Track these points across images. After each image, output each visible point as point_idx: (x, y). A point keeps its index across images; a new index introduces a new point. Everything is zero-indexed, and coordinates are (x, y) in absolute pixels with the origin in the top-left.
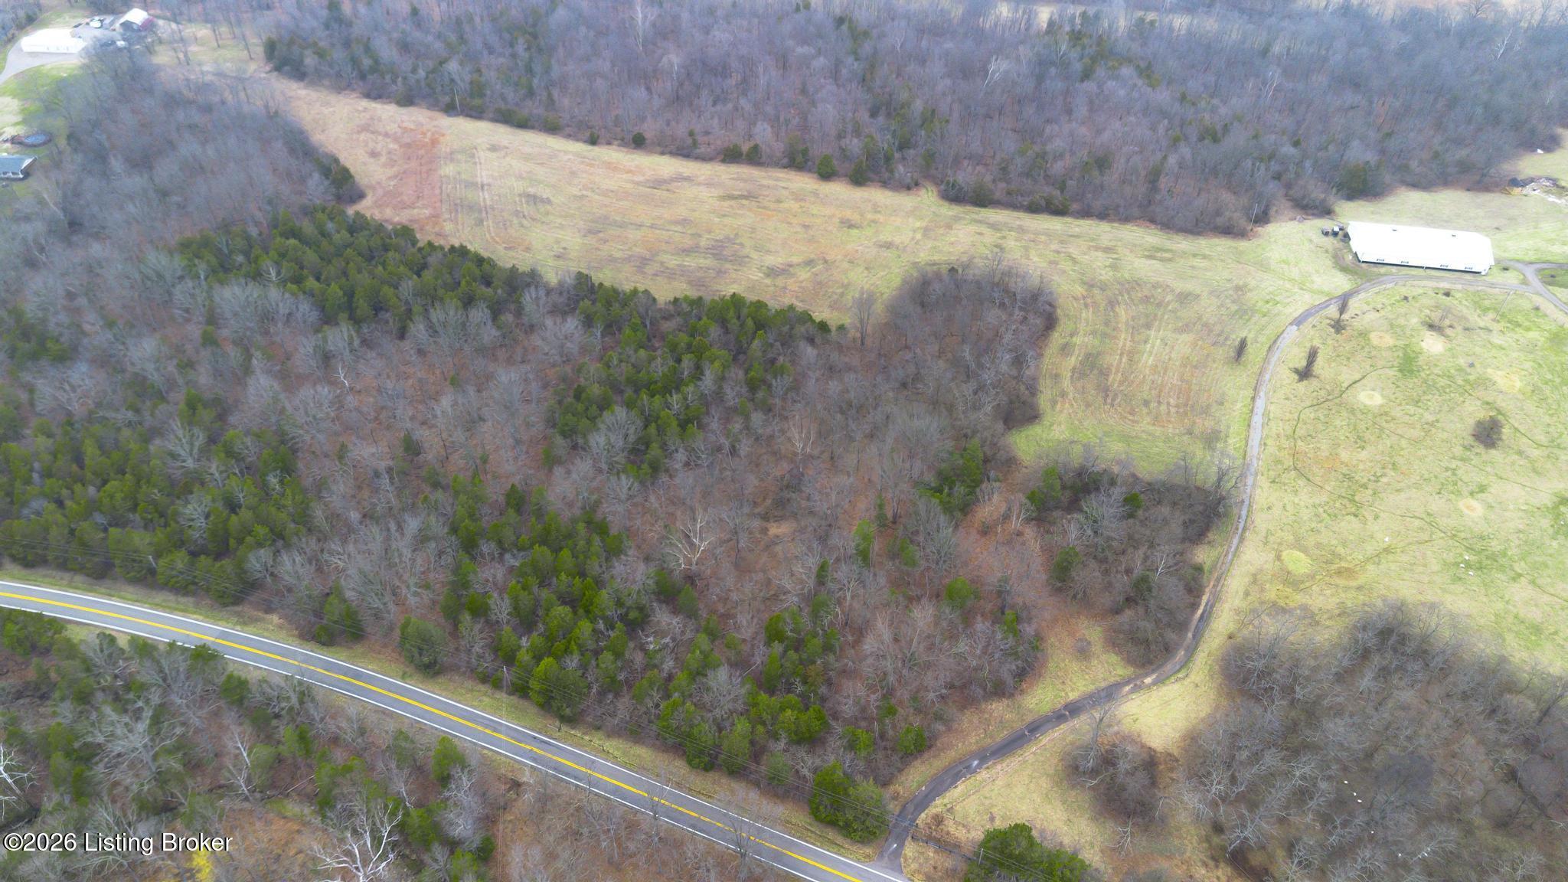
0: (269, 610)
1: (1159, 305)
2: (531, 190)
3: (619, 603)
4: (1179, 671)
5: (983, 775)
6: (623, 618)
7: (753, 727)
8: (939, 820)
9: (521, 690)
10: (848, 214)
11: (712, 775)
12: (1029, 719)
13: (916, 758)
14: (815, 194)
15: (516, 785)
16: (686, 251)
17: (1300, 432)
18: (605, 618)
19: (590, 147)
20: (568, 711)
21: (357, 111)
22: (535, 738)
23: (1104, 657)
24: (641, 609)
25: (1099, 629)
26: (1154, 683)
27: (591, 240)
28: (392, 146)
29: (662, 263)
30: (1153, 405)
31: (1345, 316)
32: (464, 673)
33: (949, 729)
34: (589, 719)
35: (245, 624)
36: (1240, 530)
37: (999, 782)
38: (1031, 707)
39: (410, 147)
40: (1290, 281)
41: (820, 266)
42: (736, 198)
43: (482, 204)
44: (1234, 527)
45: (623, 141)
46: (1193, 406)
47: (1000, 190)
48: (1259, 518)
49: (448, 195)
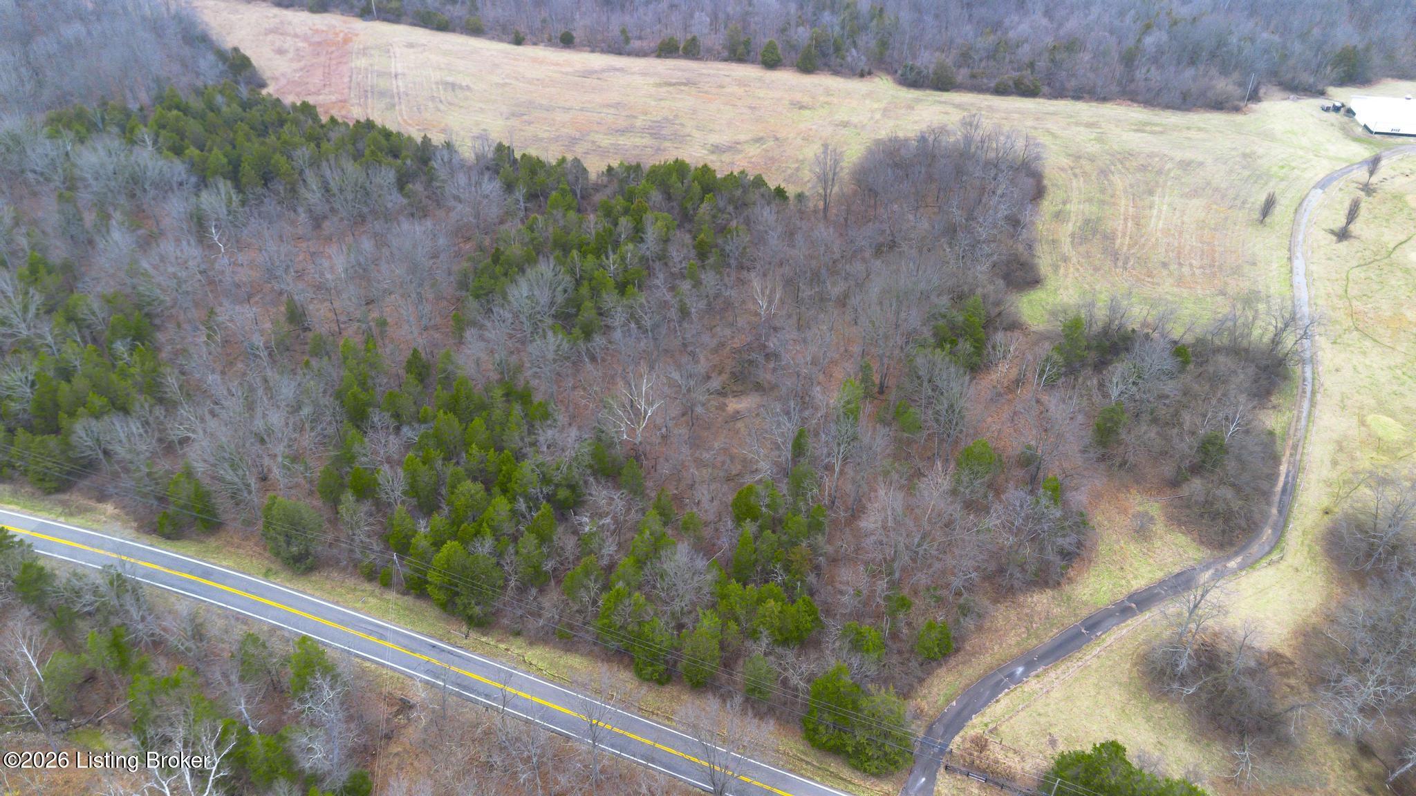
0: (102, 497)
1: (1159, 172)
2: (450, 79)
3: (545, 479)
4: (1270, 552)
5: (1032, 685)
6: (549, 498)
7: (724, 625)
8: (980, 744)
9: (417, 588)
10: (798, 97)
11: (670, 690)
12: (1084, 613)
13: (940, 665)
14: (760, 80)
15: (405, 706)
16: (622, 132)
17: (1354, 291)
18: (528, 498)
19: (516, 47)
20: (477, 610)
21: (267, 17)
22: (434, 646)
23: (1168, 537)
24: (572, 487)
25: (1156, 505)
26: (1242, 567)
27: (514, 122)
28: (301, 44)
29: (593, 142)
30: (1173, 267)
31: (1374, 179)
32: (344, 569)
33: (980, 629)
34: (505, 621)
35: (71, 515)
36: (1308, 394)
37: (1055, 694)
38: (1084, 598)
39: (320, 45)
40: (1301, 148)
41: (771, 143)
42: (674, 85)
43: (395, 91)
44: (1300, 390)
45: (550, 42)
46: (1220, 267)
47: (962, 75)
48: (1328, 381)
49: (358, 84)
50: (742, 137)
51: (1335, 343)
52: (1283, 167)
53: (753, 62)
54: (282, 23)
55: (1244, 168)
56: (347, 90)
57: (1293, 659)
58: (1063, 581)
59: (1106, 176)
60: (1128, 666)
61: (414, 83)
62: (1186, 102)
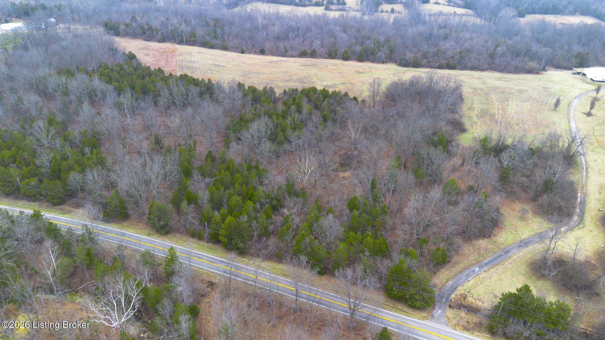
0: (78, 207)
1: (510, 94)
2: (217, 63)
3: (267, 197)
4: (578, 225)
5: (483, 275)
7: (349, 248)
8: (464, 296)
9: (214, 238)
10: (358, 69)
11: (325, 277)
12: (502, 247)
13: (442, 267)
14: (342, 64)
15: (211, 284)
18: (260, 203)
19: (242, 54)
21: (141, 44)
22: (222, 261)
23: (534, 219)
24: (278, 200)
25: (528, 207)
26: (567, 230)
30: (521, 125)
31: (599, 96)
32: (182, 232)
33: (458, 254)
34: (253, 252)
35: (65, 214)
36: (585, 169)
37: (494, 278)
38: (501, 242)
39: (163, 53)
40: (567, 86)
41: (348, 85)
42: (307, 66)
43: (194, 67)
44: (581, 167)
45: (255, 53)
46: (541, 125)
47: (424, 62)
48: (592, 164)
49: (179, 64)
50: (337, 83)
51: (592, 151)
52: (560, 92)
53: (338, 59)
54: (147, 46)
55: (544, 92)
56: (175, 67)
57: (595, 263)
58: (491, 236)
59: (488, 95)
60: (524, 267)
61: (202, 64)
62: (517, 71)
